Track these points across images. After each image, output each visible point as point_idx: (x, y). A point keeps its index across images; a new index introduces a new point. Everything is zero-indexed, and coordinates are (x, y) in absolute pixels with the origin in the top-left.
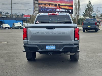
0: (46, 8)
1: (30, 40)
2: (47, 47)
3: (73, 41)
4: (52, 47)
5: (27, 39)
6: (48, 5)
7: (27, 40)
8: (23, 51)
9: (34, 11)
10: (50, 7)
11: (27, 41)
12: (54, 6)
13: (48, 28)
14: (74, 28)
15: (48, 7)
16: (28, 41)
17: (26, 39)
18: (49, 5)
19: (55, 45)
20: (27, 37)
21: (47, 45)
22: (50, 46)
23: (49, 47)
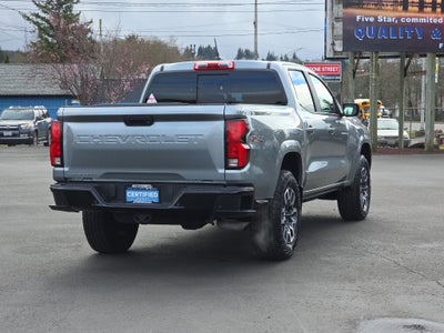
0: (386, 25)
1: (72, 166)
2: (128, 193)
3: (222, 171)
4: (145, 194)
5: (62, 161)
6: (400, 8)
7: (62, 166)
8: (52, 207)
9: (329, 41)
10: (408, 20)
11: (61, 169)
12: (434, 9)
13: (131, 121)
14: (223, 122)
15: (398, 19)
16: (66, 169)
17: (58, 161)
18: (405, 9)
19: (156, 186)
20: (62, 157)
21: (128, 186)
22: (138, 189)
23: (137, 194)
